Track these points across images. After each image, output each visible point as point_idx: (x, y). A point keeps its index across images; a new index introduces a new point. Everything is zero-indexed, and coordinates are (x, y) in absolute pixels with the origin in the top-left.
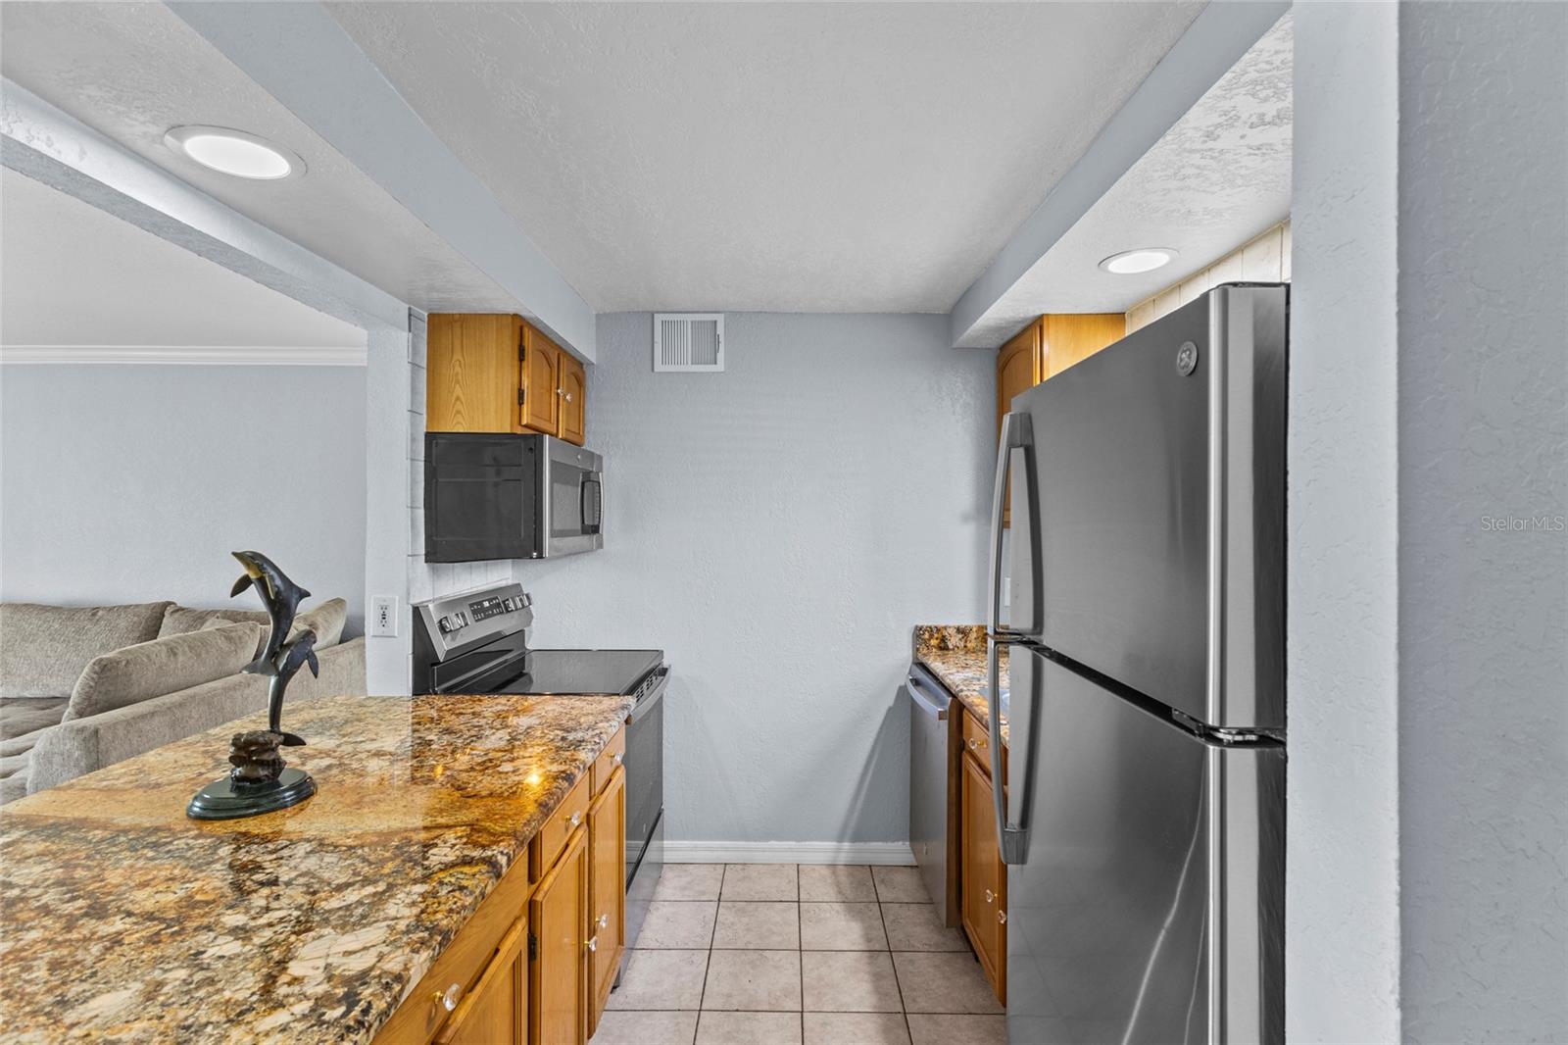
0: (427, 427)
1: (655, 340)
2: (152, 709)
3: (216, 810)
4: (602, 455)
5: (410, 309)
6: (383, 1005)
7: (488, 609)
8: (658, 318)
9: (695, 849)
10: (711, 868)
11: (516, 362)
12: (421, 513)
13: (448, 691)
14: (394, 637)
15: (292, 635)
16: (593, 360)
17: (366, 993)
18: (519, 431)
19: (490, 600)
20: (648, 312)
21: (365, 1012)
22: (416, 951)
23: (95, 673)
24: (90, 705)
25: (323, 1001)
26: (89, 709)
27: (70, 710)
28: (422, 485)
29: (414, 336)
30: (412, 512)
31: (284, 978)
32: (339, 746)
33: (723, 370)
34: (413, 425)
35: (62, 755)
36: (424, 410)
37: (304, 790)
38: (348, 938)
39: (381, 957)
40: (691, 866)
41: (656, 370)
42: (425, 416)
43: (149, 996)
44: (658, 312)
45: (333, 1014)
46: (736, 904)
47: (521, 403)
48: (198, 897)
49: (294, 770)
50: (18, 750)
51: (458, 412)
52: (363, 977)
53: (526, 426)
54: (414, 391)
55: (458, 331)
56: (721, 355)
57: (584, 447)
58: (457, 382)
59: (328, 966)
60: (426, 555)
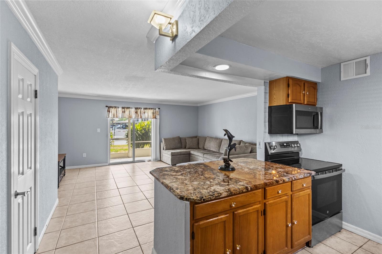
0: (269, 105)
1: (341, 71)
2: (233, 157)
3: (222, 169)
4: (323, 107)
5: (264, 81)
6: (216, 195)
7: (285, 146)
8: (342, 64)
9: (357, 229)
10: (363, 238)
11: (287, 88)
12: (267, 124)
13: (272, 162)
14: (261, 148)
15: (232, 144)
16: (320, 81)
17: (215, 193)
18: (288, 104)
19: (286, 144)
20: (339, 63)
21: (214, 195)
22: (225, 192)
25: (211, 192)
27: (223, 155)
28: (267, 117)
29: (265, 87)
30: (265, 123)
31: (210, 188)
32: (244, 166)
33: (369, 75)
34: (265, 105)
36: (268, 102)
37: (233, 169)
38: (220, 187)
39: (221, 191)
40: (354, 234)
41: (342, 80)
42: (268, 103)
43: (198, 184)
44: (342, 63)
45: (210, 193)
46: (367, 252)
47: (288, 97)
48: (211, 177)
49: (232, 166)
51: (275, 101)
52: (216, 191)
53: (290, 102)
54: (265, 98)
55: (275, 84)
56: (368, 70)
57: (317, 106)
58: (275, 95)
59: (215, 189)
60: (268, 132)
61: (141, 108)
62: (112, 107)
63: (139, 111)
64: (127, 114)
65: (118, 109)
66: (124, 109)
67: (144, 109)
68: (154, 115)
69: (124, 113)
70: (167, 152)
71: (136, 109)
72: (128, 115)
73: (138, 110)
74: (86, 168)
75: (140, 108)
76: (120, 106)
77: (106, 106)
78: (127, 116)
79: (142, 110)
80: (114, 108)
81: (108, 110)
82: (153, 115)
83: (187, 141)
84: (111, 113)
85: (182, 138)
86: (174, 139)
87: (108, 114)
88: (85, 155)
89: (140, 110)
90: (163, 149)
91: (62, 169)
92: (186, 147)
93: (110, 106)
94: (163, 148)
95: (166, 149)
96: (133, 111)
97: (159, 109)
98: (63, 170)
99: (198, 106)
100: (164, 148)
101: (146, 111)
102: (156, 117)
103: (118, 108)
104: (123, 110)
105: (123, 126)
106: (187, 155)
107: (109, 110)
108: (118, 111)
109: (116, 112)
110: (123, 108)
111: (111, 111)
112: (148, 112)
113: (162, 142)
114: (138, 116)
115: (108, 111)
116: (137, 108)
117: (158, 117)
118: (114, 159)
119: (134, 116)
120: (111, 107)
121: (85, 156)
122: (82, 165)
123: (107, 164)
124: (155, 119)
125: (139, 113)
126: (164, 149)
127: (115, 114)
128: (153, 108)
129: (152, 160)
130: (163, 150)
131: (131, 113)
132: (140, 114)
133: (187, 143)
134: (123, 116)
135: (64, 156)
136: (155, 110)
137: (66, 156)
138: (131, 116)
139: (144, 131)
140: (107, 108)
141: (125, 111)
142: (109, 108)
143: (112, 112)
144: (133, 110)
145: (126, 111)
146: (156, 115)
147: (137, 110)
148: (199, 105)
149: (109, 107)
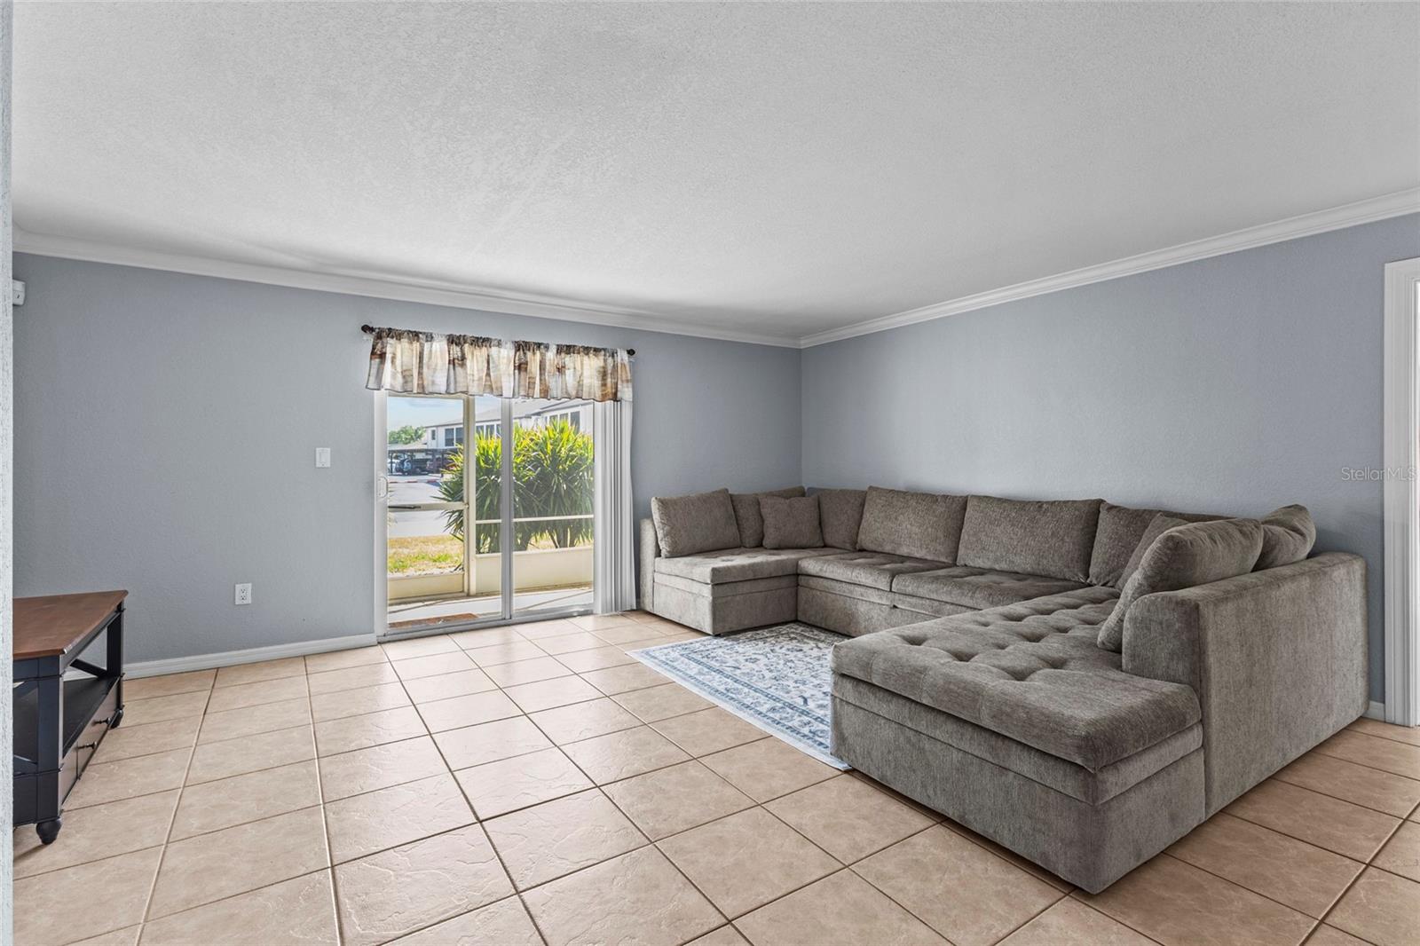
23: (1169, 549)
24: (1161, 580)
26: (1160, 584)
35: (1161, 623)
50: (1047, 610)
61: (547, 347)
62: (398, 335)
63: (534, 360)
64: (476, 373)
65: (427, 345)
66: (458, 349)
67: (560, 350)
68: (609, 380)
69: (459, 369)
70: (679, 565)
71: (521, 347)
72: (480, 379)
73: (529, 354)
74: (254, 664)
75: (539, 345)
76: (441, 331)
77: (366, 329)
78: (476, 383)
79: (551, 355)
80: (405, 341)
81: (374, 348)
82: (604, 385)
83: (765, 511)
84: (393, 362)
85: (739, 495)
86: (706, 500)
87: (374, 371)
88: (244, 593)
89: (541, 353)
90: (658, 554)
91: (103, 685)
92: (762, 539)
93: (385, 326)
94: (657, 546)
95: (674, 554)
96: (505, 361)
97: (631, 352)
98: (110, 687)
99: (802, 347)
100: (662, 545)
101: (568, 360)
102: (615, 394)
103: (430, 338)
104: (456, 350)
105: (402, 462)
106: (785, 582)
107: (379, 346)
108: (430, 358)
109: (415, 361)
110: (453, 340)
111: (389, 356)
112: (579, 367)
113: (650, 516)
114: (531, 385)
115: (373, 353)
116: (526, 343)
117: (626, 393)
118: (403, 607)
119: (508, 381)
120: (391, 333)
121: (249, 600)
122: (231, 649)
123: (372, 638)
124: (610, 403)
125: (533, 370)
126: (664, 552)
127: (411, 370)
128: (604, 350)
129: (598, 609)
130: (658, 559)
131: (496, 366)
132: (541, 374)
133: (769, 521)
134: (456, 382)
135: (114, 607)
136: (610, 360)
137: (125, 606)
138: (494, 386)
139: (535, 467)
140: (369, 339)
141: (463, 358)
142: (379, 337)
143: (398, 362)
144: (504, 356)
145: (468, 356)
146: (619, 382)
147: (525, 354)
148: (804, 343)
149: (381, 335)
